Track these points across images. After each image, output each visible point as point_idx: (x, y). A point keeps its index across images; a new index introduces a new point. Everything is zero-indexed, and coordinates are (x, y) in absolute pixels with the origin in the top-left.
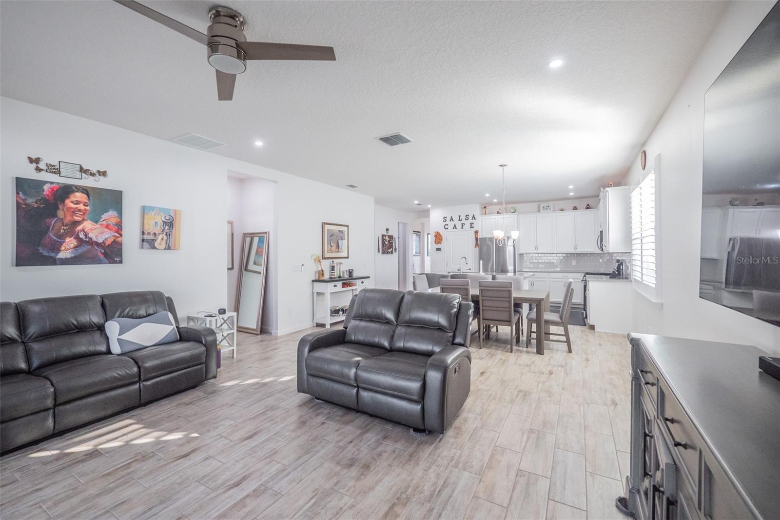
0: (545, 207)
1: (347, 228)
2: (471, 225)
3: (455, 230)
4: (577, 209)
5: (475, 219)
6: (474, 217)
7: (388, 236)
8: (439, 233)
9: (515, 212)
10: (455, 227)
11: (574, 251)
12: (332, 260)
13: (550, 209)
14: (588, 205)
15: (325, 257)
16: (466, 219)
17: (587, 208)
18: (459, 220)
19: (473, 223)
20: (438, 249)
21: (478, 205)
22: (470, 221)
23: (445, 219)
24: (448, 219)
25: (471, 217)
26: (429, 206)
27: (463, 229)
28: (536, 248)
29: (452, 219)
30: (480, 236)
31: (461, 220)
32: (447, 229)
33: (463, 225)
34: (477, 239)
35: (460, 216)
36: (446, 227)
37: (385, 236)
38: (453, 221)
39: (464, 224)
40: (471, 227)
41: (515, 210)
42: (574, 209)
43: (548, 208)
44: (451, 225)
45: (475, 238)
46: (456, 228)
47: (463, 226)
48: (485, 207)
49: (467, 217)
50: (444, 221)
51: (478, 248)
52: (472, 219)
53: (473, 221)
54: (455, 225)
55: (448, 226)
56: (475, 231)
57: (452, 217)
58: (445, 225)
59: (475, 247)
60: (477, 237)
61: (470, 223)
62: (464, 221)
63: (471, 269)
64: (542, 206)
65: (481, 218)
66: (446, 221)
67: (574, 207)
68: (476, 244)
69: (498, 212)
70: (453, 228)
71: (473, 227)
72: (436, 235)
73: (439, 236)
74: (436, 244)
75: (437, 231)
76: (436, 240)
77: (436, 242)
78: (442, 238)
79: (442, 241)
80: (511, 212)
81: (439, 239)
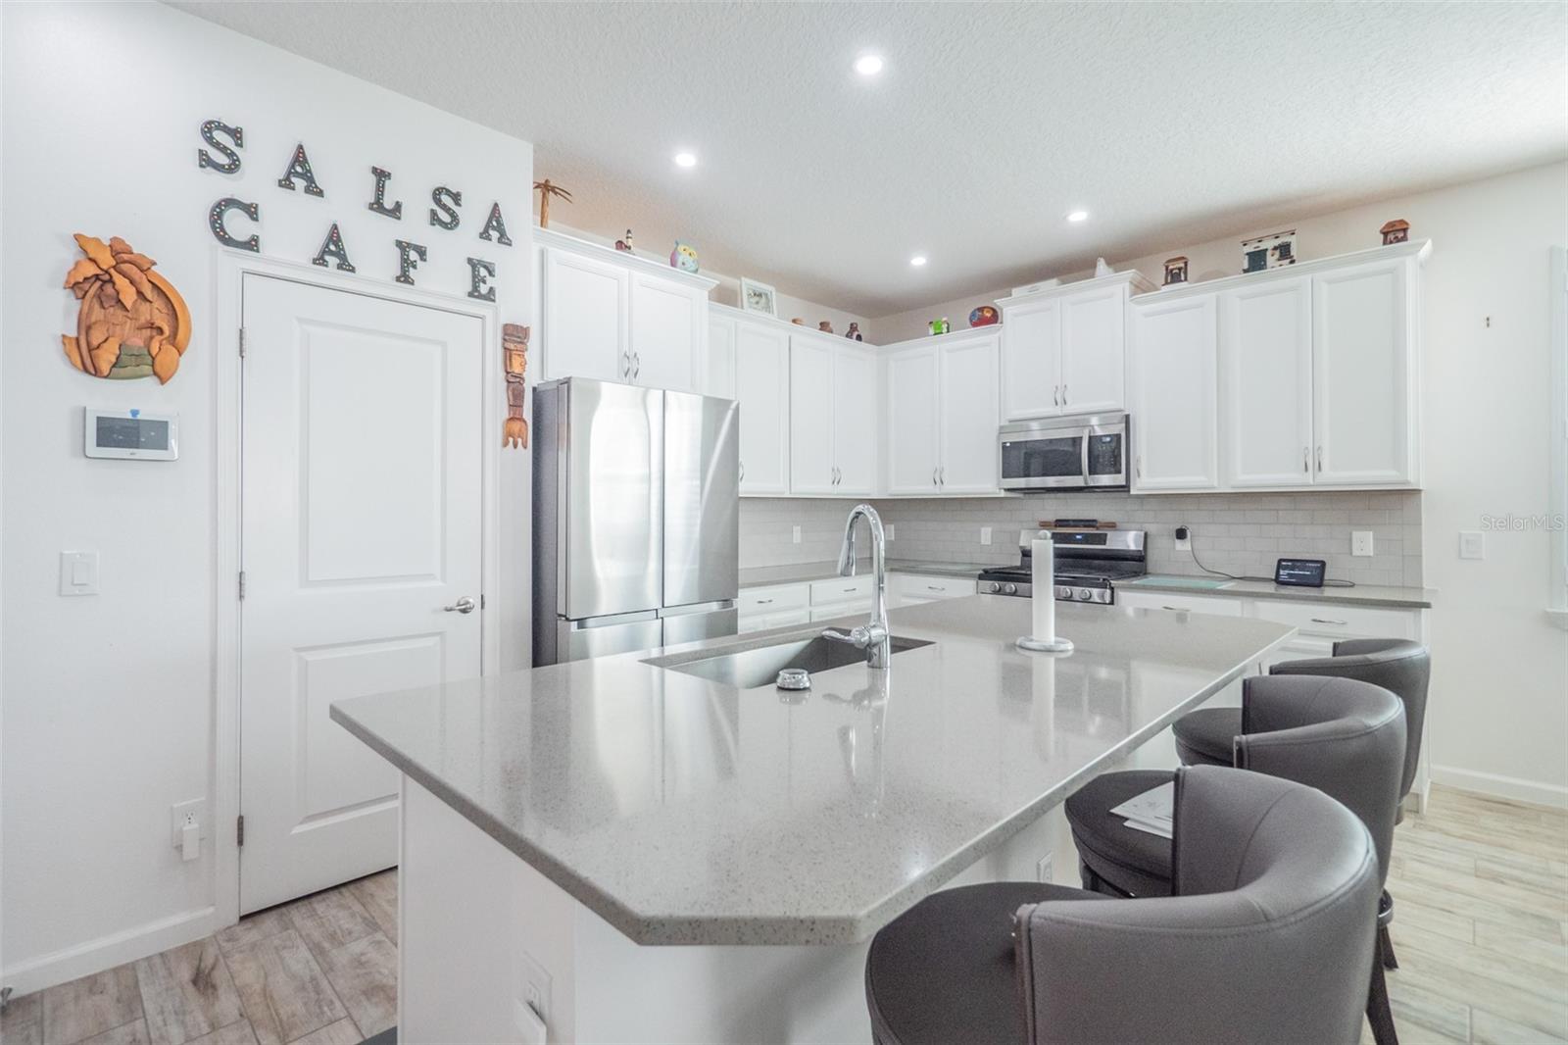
0: (752, 294)
2: (477, 280)
3: (330, 274)
5: (504, 239)
6: (495, 225)
8: (144, 266)
10: (333, 250)
14: (854, 327)
16: (434, 219)
18: (377, 206)
19: (490, 268)
20: (117, 433)
21: (532, 146)
22: (466, 241)
23: (220, 145)
24: (263, 162)
25: (472, 216)
27: (402, 291)
29: (299, 171)
31: (396, 211)
32: (252, 244)
33: (410, 257)
34: (514, 382)
35: (381, 175)
36: (237, 224)
38: (314, 190)
39: (419, 253)
40: (474, 293)
43: (761, 303)
44: (288, 221)
45: (502, 374)
46: (345, 265)
47: (406, 264)
49: (445, 206)
50: (205, 161)
51: (525, 447)
52: (481, 236)
53: (489, 251)
54: (334, 236)
55: (256, 220)
56: (506, 327)
57: (300, 157)
58: (219, 205)
59: (506, 444)
60: (517, 370)
61: (470, 261)
62: (415, 226)
63: (474, 601)
64: (747, 284)
65: (542, 253)
66: (233, 167)
67: (821, 324)
68: (511, 419)
69: (620, 245)
70: (320, 261)
71: (492, 290)
72: (103, 279)
73: (140, 293)
74: (97, 373)
75: (115, 239)
76: (85, 326)
77: (90, 350)
78: (188, 323)
79: (180, 355)
80: (679, 263)
81: (140, 328)
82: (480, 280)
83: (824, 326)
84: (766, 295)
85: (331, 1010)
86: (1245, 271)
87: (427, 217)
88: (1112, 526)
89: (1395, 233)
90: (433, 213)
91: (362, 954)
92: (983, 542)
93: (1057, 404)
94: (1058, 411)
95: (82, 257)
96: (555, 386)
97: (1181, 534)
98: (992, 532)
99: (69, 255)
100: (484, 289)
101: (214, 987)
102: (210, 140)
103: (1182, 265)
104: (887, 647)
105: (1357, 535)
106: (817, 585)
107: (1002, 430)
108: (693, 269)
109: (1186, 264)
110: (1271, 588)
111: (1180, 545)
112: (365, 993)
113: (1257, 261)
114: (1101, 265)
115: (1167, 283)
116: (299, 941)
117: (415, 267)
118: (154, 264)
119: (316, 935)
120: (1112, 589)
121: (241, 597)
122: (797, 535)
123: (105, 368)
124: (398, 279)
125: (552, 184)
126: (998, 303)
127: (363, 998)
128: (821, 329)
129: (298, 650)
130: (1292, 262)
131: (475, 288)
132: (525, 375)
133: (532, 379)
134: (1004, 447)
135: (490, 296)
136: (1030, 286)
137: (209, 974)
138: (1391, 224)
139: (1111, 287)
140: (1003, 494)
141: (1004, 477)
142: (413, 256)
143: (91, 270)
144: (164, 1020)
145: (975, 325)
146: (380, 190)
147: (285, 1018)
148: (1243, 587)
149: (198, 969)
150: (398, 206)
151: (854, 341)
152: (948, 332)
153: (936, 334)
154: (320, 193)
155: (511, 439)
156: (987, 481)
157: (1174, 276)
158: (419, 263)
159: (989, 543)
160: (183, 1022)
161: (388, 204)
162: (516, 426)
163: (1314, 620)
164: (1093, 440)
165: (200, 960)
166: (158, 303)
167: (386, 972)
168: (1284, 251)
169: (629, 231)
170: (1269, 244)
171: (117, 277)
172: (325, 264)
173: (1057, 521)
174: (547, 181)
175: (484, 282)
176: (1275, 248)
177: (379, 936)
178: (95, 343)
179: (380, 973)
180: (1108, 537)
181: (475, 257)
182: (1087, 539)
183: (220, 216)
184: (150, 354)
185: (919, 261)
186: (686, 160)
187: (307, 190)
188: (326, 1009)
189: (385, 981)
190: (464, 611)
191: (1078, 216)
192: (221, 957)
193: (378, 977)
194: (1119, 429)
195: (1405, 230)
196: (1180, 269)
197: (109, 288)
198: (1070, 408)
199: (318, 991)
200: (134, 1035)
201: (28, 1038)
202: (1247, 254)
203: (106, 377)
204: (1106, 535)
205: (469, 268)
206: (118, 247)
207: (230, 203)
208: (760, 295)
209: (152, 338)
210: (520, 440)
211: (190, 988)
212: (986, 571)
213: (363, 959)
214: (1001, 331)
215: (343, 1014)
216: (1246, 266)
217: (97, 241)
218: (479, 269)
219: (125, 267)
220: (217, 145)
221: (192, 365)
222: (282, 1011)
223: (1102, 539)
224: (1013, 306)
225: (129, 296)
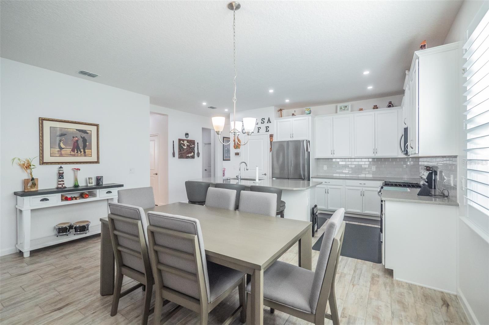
0: (343, 107)
1: (96, 127)
2: (267, 129)
4: (377, 108)
5: (270, 122)
6: (269, 121)
7: (187, 140)
8: (238, 138)
9: (310, 113)
11: (374, 155)
12: (59, 166)
13: (348, 110)
14: (390, 103)
15: (44, 161)
16: (262, 123)
17: (389, 106)
19: (268, 127)
20: (237, 154)
21: (275, 107)
22: (266, 124)
25: (266, 121)
26: (226, 110)
28: (333, 153)
30: (275, 140)
31: (257, 124)
32: (245, 133)
37: (183, 140)
39: (260, 128)
40: (266, 131)
41: (310, 111)
42: (374, 108)
43: (346, 108)
45: (270, 142)
47: (259, 130)
48: (281, 110)
53: (268, 125)
56: (270, 135)
59: (271, 152)
63: (267, 174)
64: (340, 106)
65: (277, 122)
68: (271, 148)
69: (293, 114)
71: (268, 130)
76: (235, 144)
80: (305, 113)
84: (348, 106)
87: (261, 123)
90: (262, 122)
100: (267, 130)
108: (308, 113)
124: (258, 132)
132: (273, 141)
146: (256, 122)
169: (295, 111)
181: (266, 126)
183: (243, 131)
184: (238, 146)
203: (236, 149)
221: (241, 147)
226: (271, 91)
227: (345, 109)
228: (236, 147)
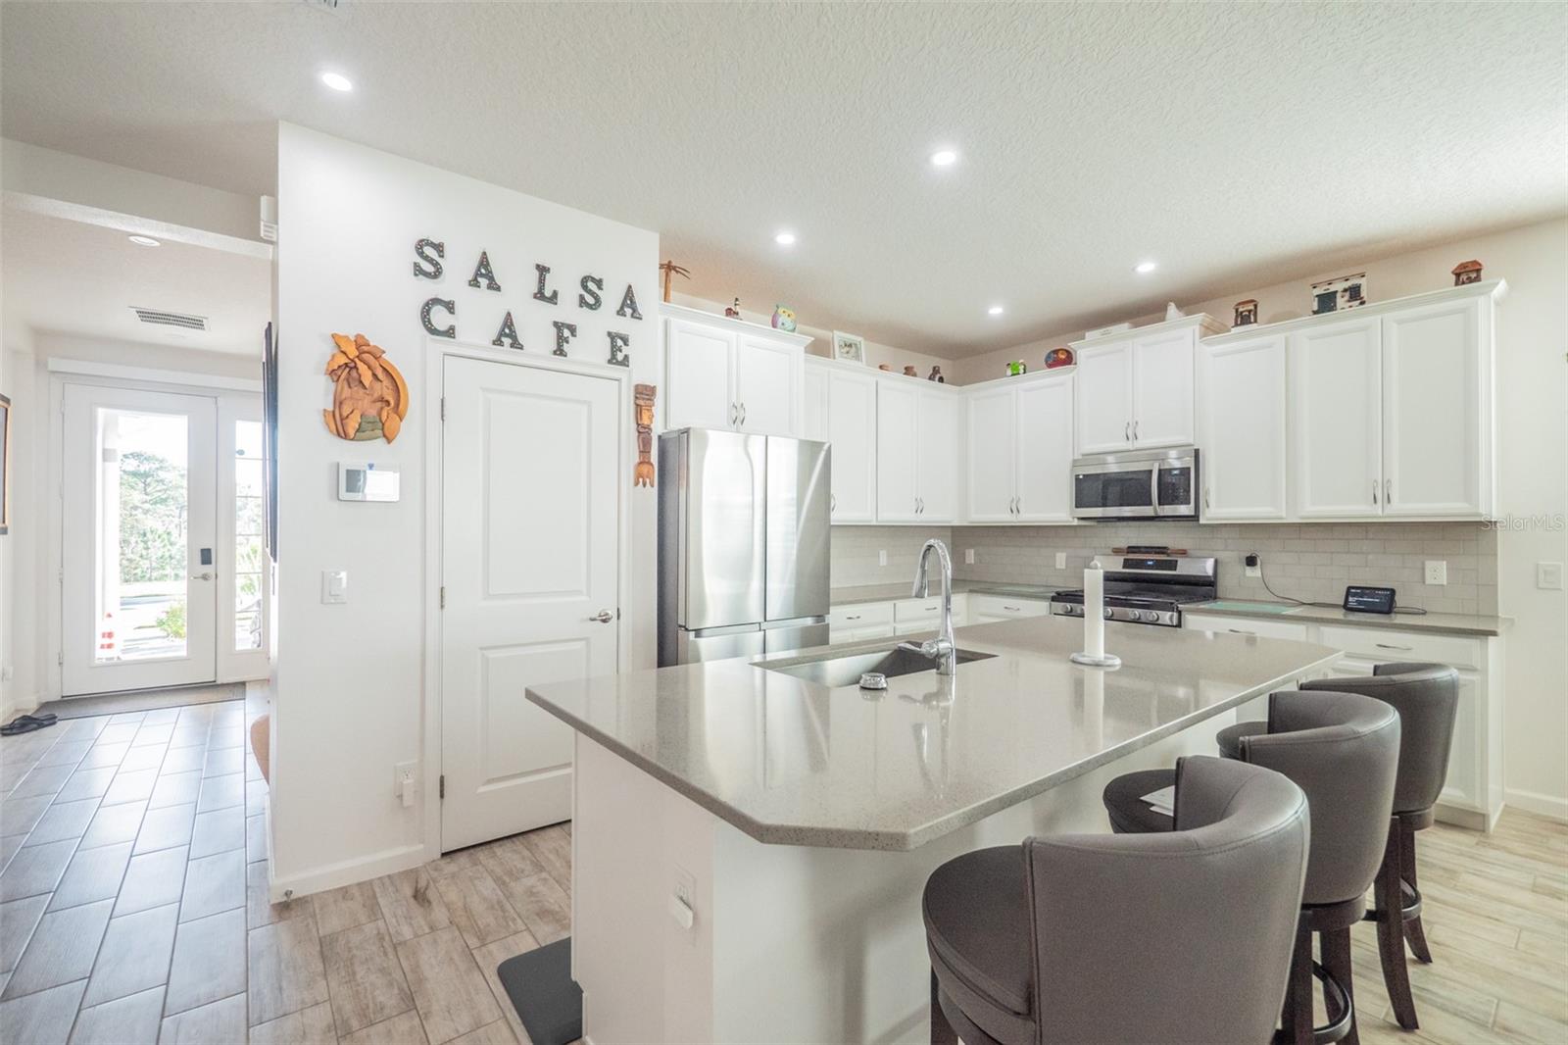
0: (844, 344)
2: (614, 349)
3: (506, 352)
5: (636, 315)
6: (629, 303)
8: (377, 354)
10: (508, 333)
13: (857, 357)
14: (936, 368)
16: (582, 302)
18: (540, 295)
19: (625, 339)
21: (656, 237)
22: (607, 318)
23: (429, 257)
24: (458, 265)
25: (611, 297)
27: (558, 362)
29: (484, 274)
31: (553, 299)
32: (450, 333)
33: (564, 332)
34: (643, 432)
35: (542, 270)
36: (440, 318)
38: (494, 286)
39: (572, 329)
40: (612, 360)
43: (851, 351)
44: (477, 315)
45: (634, 426)
46: (516, 344)
47: (561, 340)
49: (590, 291)
50: (418, 271)
51: (652, 486)
52: (618, 313)
53: (624, 325)
54: (508, 322)
55: (453, 313)
56: (637, 386)
57: (484, 262)
58: (427, 304)
59: (637, 484)
60: (646, 421)
61: (609, 334)
62: (568, 310)
63: (612, 612)
64: (838, 336)
65: (666, 323)
66: (437, 273)
67: (906, 368)
68: (641, 463)
69: (730, 312)
70: (498, 342)
71: (626, 357)
72: (349, 366)
73: (375, 376)
74: (346, 437)
75: (358, 336)
76: (339, 403)
77: (342, 420)
78: (407, 395)
79: (401, 420)
80: (779, 324)
81: (374, 402)
82: (617, 349)
83: (908, 371)
84: (856, 345)
85: (515, 925)
86: (1315, 313)
87: (577, 300)
88: (1184, 553)
89: (1468, 274)
90: (582, 297)
91: (533, 887)
92: (1058, 567)
93: (1128, 439)
94: (1129, 445)
95: (336, 351)
96: (676, 435)
97: (1251, 561)
98: (1067, 558)
99: (328, 349)
100: (620, 356)
101: (429, 902)
102: (421, 254)
103: (1252, 307)
104: (953, 659)
105: (1430, 565)
106: (900, 604)
107: (1075, 463)
108: (791, 328)
109: (1256, 306)
110: (1339, 614)
111: (1250, 572)
112: (538, 914)
113: (1327, 303)
114: (1172, 309)
115: (1236, 325)
116: (485, 874)
117: (567, 342)
118: (384, 352)
119: (498, 871)
120: (1180, 613)
121: (442, 607)
122: (884, 559)
123: (351, 432)
124: (555, 353)
125: (674, 264)
126: (1072, 345)
127: (536, 917)
128: (905, 374)
129: (481, 649)
130: (1362, 303)
131: (613, 356)
132: (652, 426)
133: (658, 429)
134: (1077, 478)
135: (625, 362)
136: (1102, 330)
137: (424, 892)
138: (1463, 266)
139: (1181, 331)
140: (1076, 522)
141: (1077, 507)
142: (566, 333)
143: (343, 360)
144: (397, 921)
145: (1050, 366)
146: (542, 282)
147: (482, 927)
148: (1313, 612)
149: (416, 887)
150: (555, 294)
151: (936, 383)
152: (1025, 373)
153: (1012, 375)
154: (498, 289)
155: (641, 480)
156: (1061, 510)
157: (1244, 318)
158: (571, 338)
159: (1064, 567)
160: (411, 924)
161: (548, 293)
162: (645, 469)
163: (1380, 646)
164: (1163, 472)
165: (417, 882)
166: (386, 382)
167: (552, 901)
168: (1354, 293)
169: (737, 300)
170: (1339, 287)
171: (360, 364)
172: (501, 344)
173: (1129, 547)
174: (670, 262)
175: (621, 351)
176: (1345, 290)
177: (544, 875)
178: (345, 414)
179: (548, 902)
180: (1179, 563)
181: (614, 330)
182: (1159, 565)
183: (428, 312)
184: (381, 421)
185: (996, 311)
186: (786, 239)
187: (490, 287)
188: (510, 923)
189: (552, 907)
190: (604, 621)
191: (1146, 268)
192: (431, 882)
193: (546, 903)
194: (1189, 462)
195: (1478, 271)
196: (1250, 311)
197: (354, 373)
198: (1142, 443)
199: (503, 910)
200: (378, 929)
201: (307, 925)
202: (1317, 296)
203: (352, 440)
204: (1177, 561)
205: (608, 340)
206: (360, 341)
207: (436, 301)
208: (850, 346)
209: (382, 408)
210: (648, 481)
211: (412, 900)
212: (1059, 594)
213: (534, 890)
214: (1075, 372)
215: (524, 928)
216: (1316, 308)
217: (347, 337)
218: (617, 341)
219: (365, 356)
220: (427, 258)
221: (409, 429)
222: (479, 923)
223: (1173, 565)
224: (1087, 349)
225: (367, 378)
226: (945, 158)
227: (848, 352)
228: (352, 425)
